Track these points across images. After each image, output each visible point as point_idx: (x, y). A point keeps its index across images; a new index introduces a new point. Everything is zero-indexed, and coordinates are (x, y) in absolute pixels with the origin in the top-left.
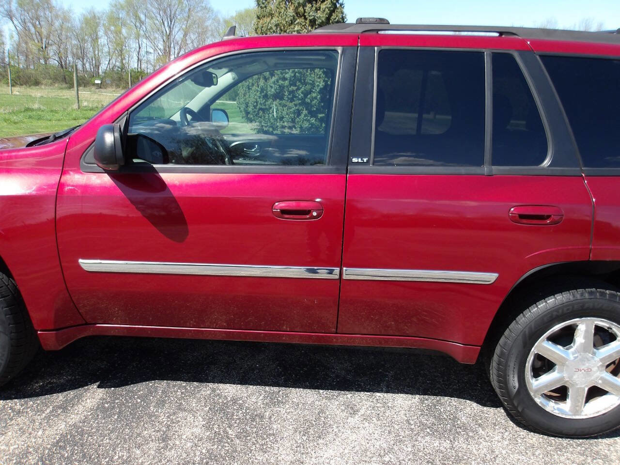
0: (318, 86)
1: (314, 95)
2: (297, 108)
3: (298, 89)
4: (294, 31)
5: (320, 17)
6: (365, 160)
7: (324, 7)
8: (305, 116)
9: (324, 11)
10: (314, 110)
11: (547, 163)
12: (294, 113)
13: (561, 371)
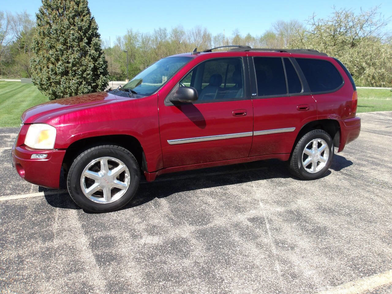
0: (90, 67)
1: (88, 72)
2: (78, 80)
3: (78, 69)
4: (70, 34)
5: (85, 25)
6: (256, 94)
7: (86, 19)
8: (84, 85)
9: (86, 22)
10: (89, 81)
11: (302, 91)
12: (77, 83)
13: (310, 157)
